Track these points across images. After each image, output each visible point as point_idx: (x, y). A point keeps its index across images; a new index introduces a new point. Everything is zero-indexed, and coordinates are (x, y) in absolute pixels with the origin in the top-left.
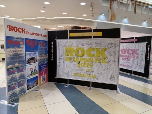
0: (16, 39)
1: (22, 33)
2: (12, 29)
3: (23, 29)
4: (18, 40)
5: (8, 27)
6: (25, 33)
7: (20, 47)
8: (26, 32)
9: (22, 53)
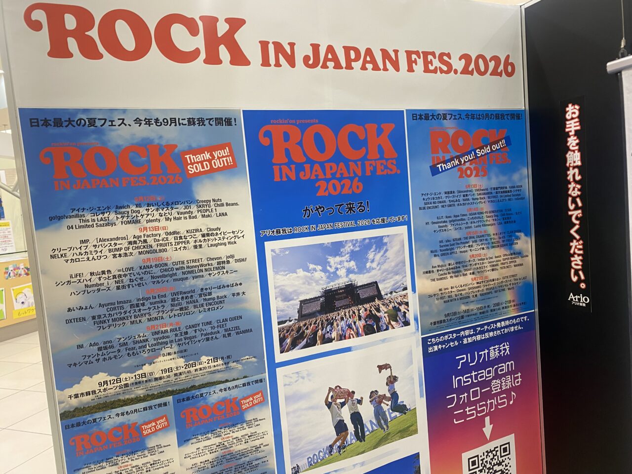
0: (143, 132)
1: (213, 59)
2: (80, 34)
3: (211, 22)
4: (169, 134)
5: (36, 26)
6: (239, 59)
7: (189, 200)
8: (252, 52)
9: (222, 252)
